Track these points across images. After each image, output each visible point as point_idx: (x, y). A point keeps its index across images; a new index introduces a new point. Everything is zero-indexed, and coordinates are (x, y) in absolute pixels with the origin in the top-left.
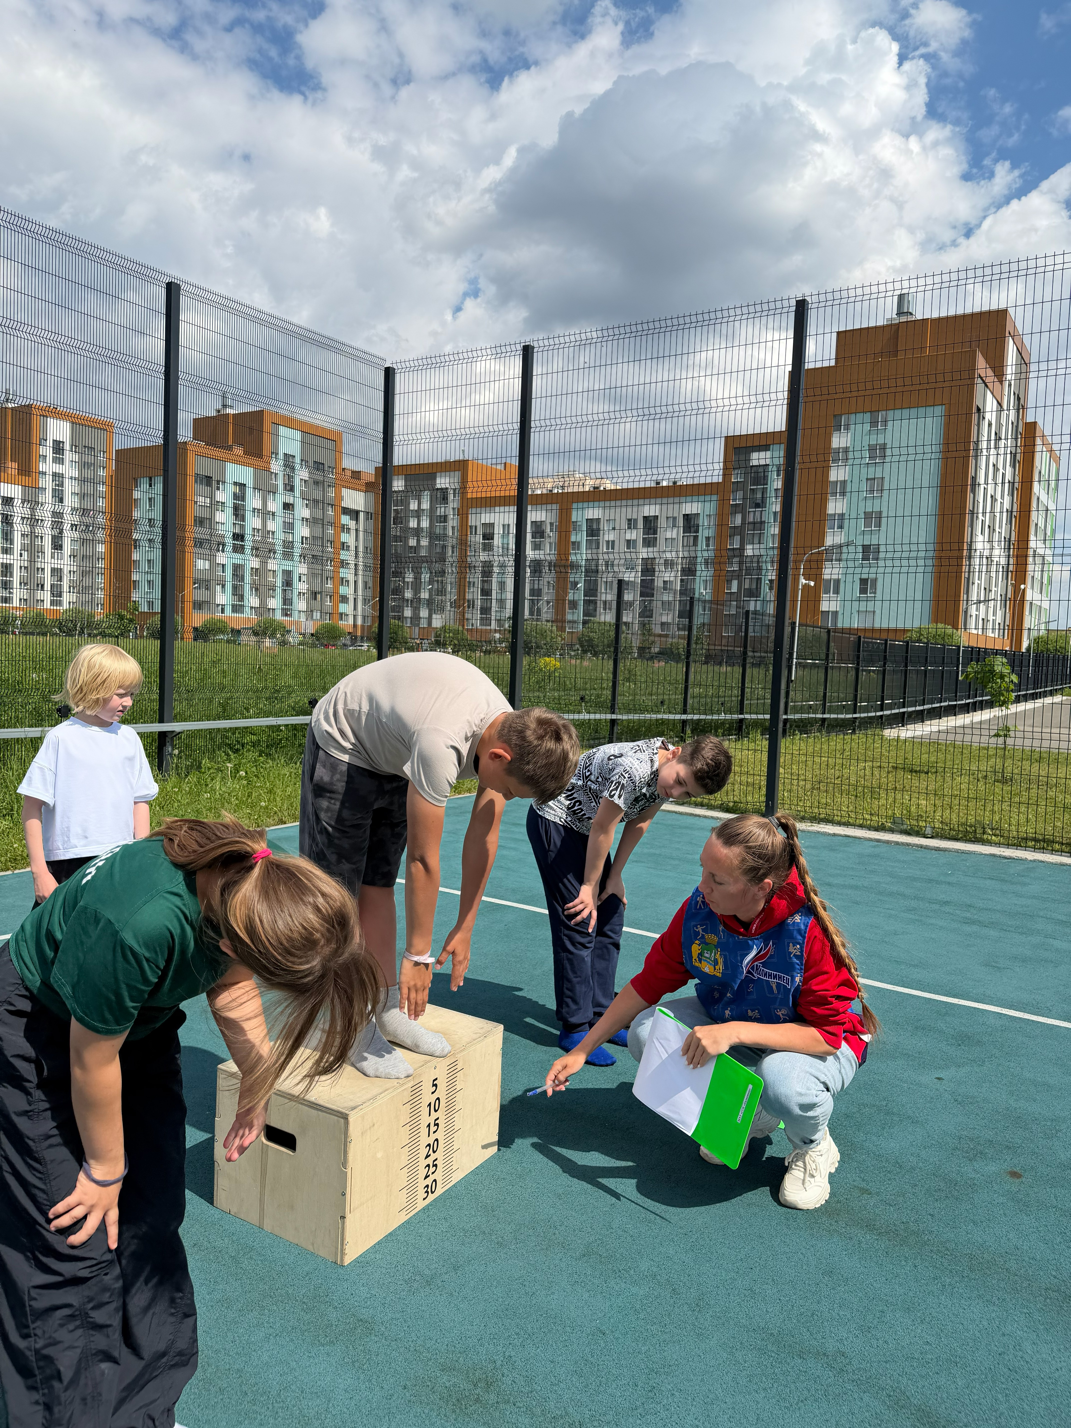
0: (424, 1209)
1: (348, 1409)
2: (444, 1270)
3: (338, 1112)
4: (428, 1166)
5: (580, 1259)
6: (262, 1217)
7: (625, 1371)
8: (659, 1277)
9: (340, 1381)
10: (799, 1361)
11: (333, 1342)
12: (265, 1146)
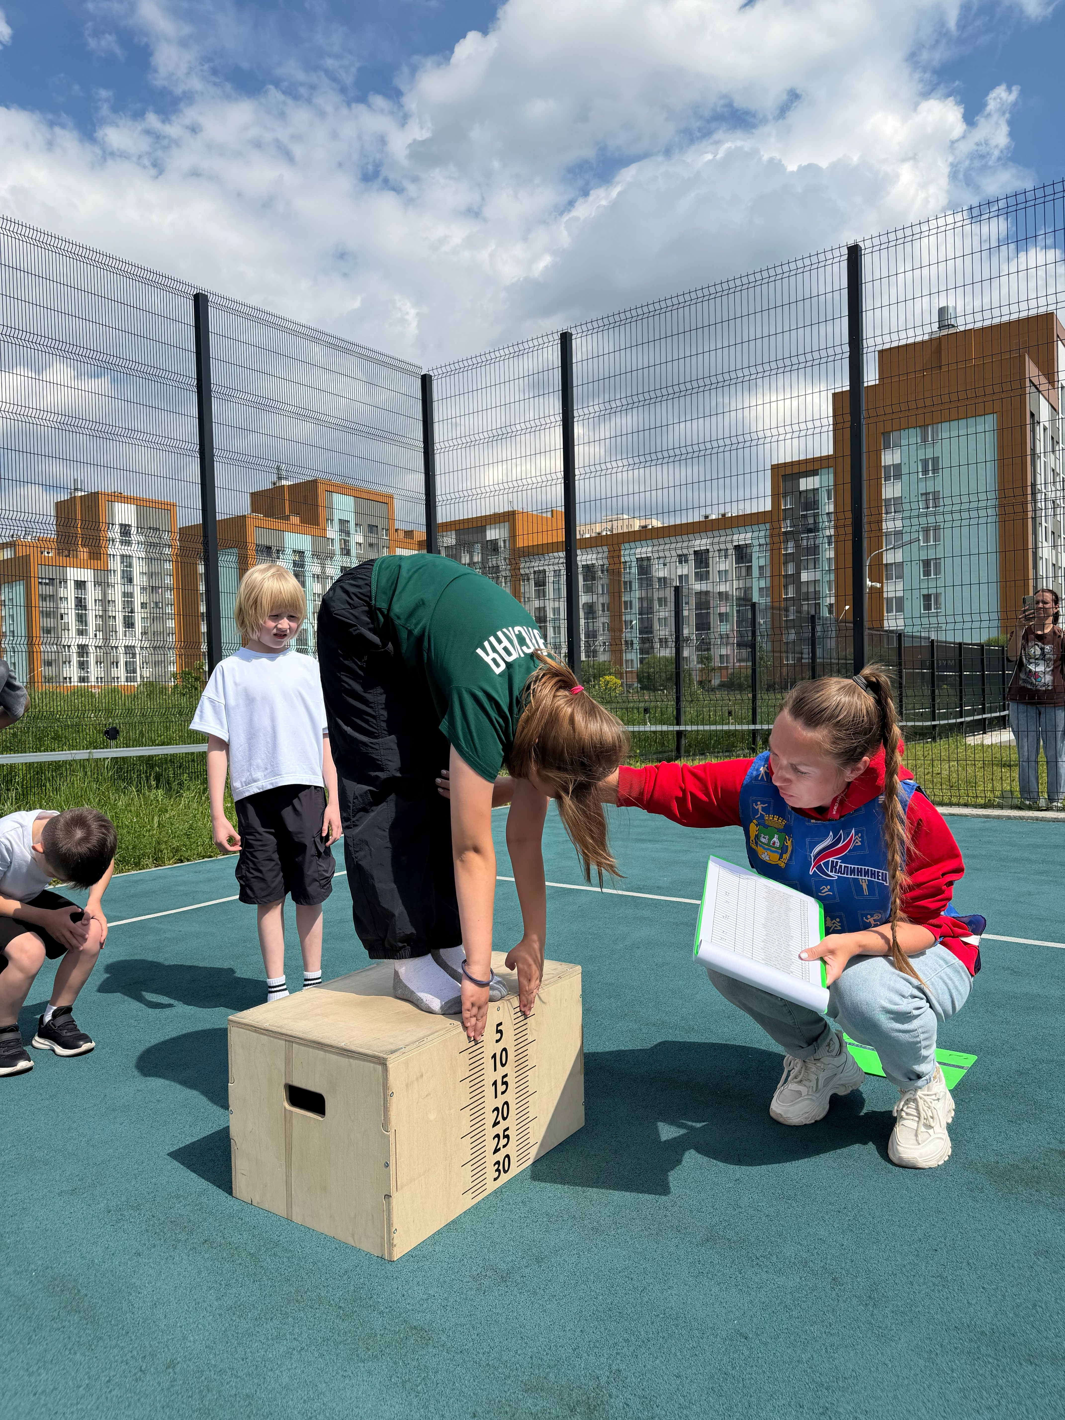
0: (495, 1192)
2: (524, 1262)
3: (374, 1057)
4: (498, 1136)
5: (702, 1245)
6: (289, 1205)
7: (783, 1386)
8: (811, 1265)
10: (1031, 1368)
11: (376, 1357)
12: (287, 1113)
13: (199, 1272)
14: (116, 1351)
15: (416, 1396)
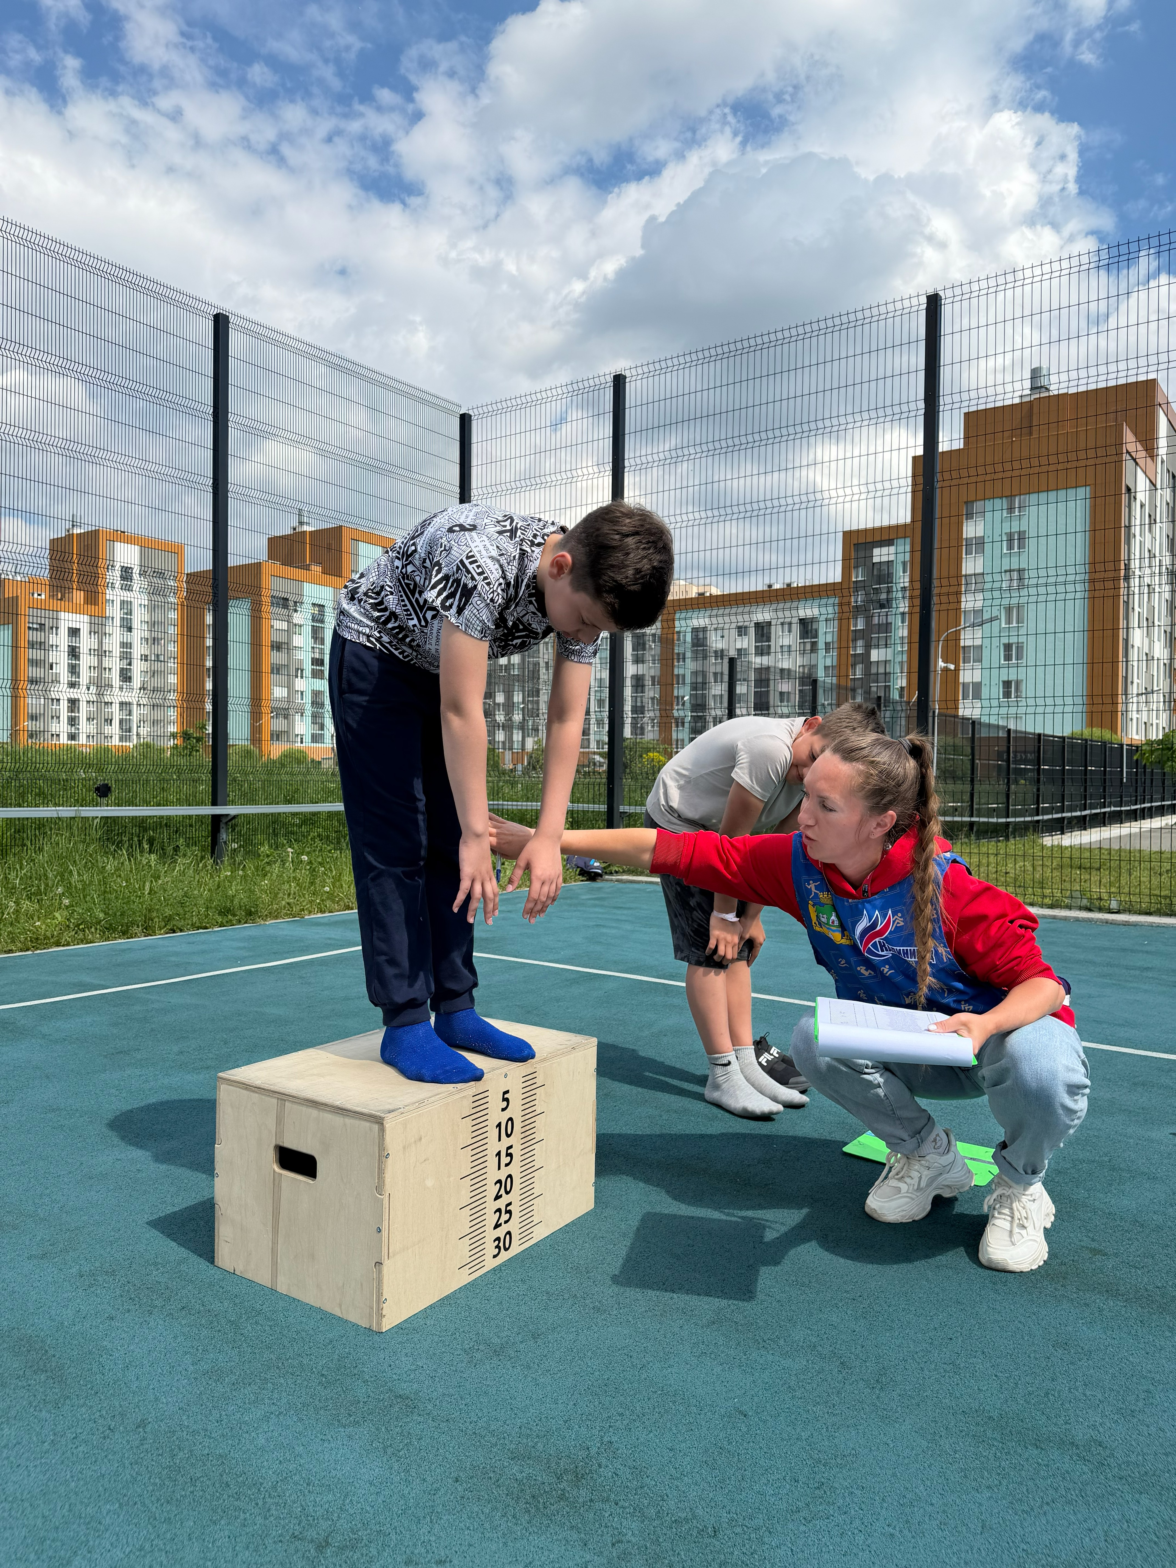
0: (494, 1269)
1: (373, 1507)
3: (371, 1116)
4: (499, 1210)
6: (274, 1275)
9: (364, 1470)
10: (1036, 1452)
11: (358, 1422)
12: (276, 1176)
13: (175, 1337)
14: (84, 1410)
15: (398, 1461)
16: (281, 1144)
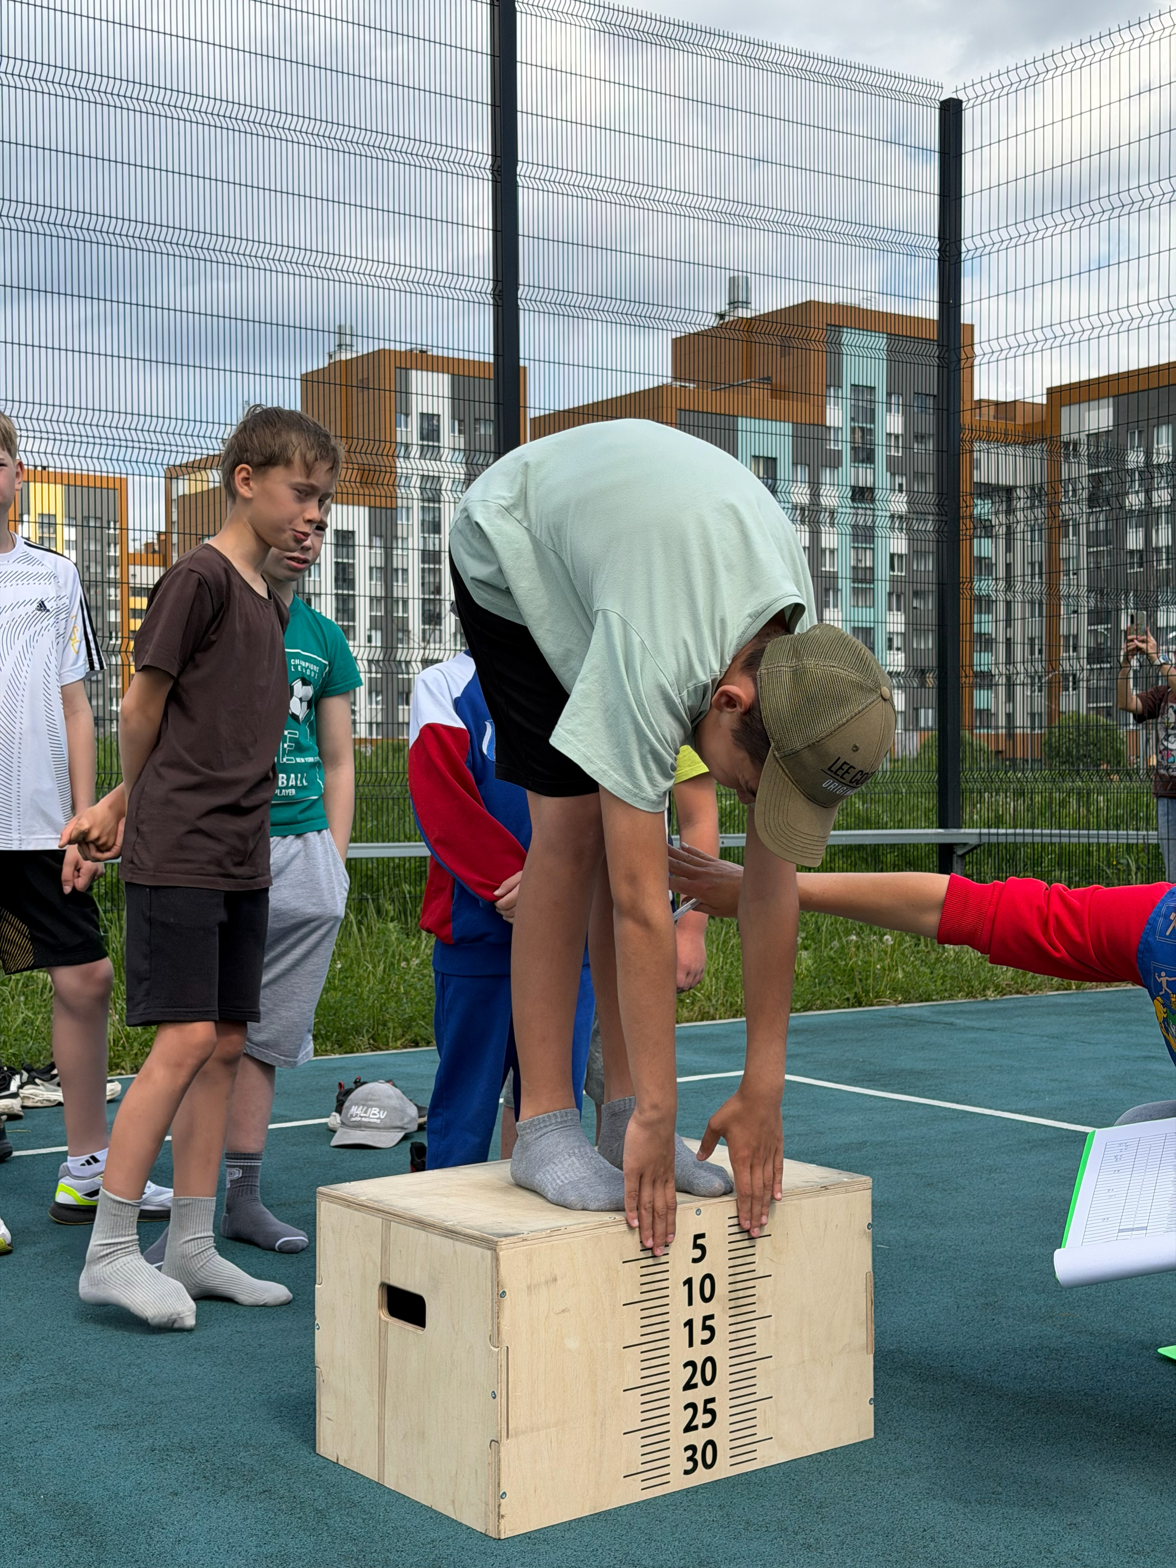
0: (687, 1491)
3: (484, 1239)
4: (693, 1406)
6: (381, 1463)
12: (383, 1324)
16: (387, 1281)
